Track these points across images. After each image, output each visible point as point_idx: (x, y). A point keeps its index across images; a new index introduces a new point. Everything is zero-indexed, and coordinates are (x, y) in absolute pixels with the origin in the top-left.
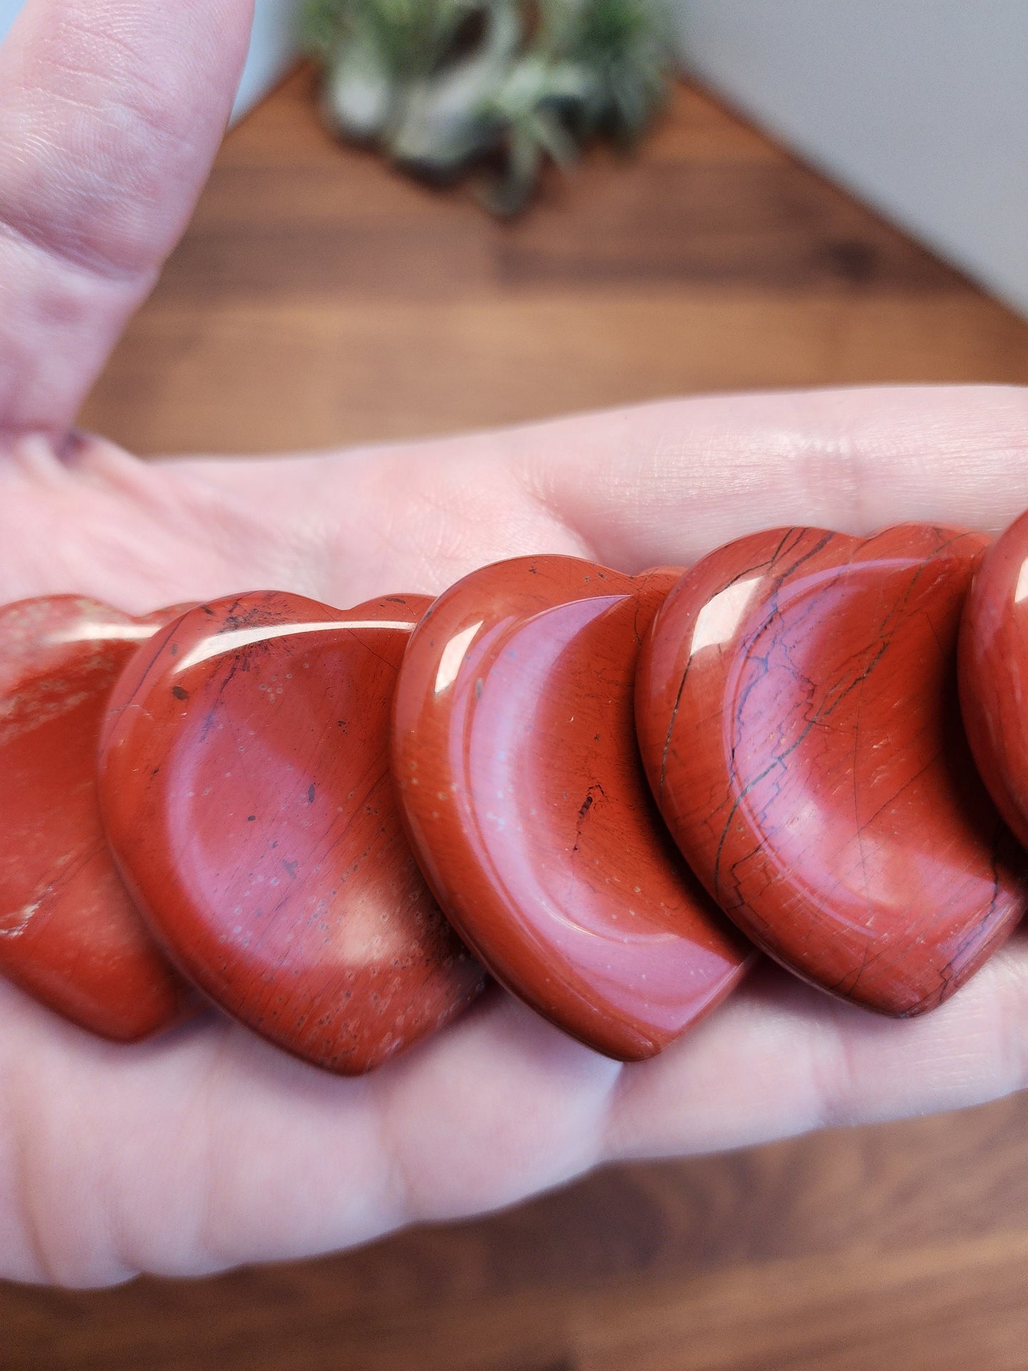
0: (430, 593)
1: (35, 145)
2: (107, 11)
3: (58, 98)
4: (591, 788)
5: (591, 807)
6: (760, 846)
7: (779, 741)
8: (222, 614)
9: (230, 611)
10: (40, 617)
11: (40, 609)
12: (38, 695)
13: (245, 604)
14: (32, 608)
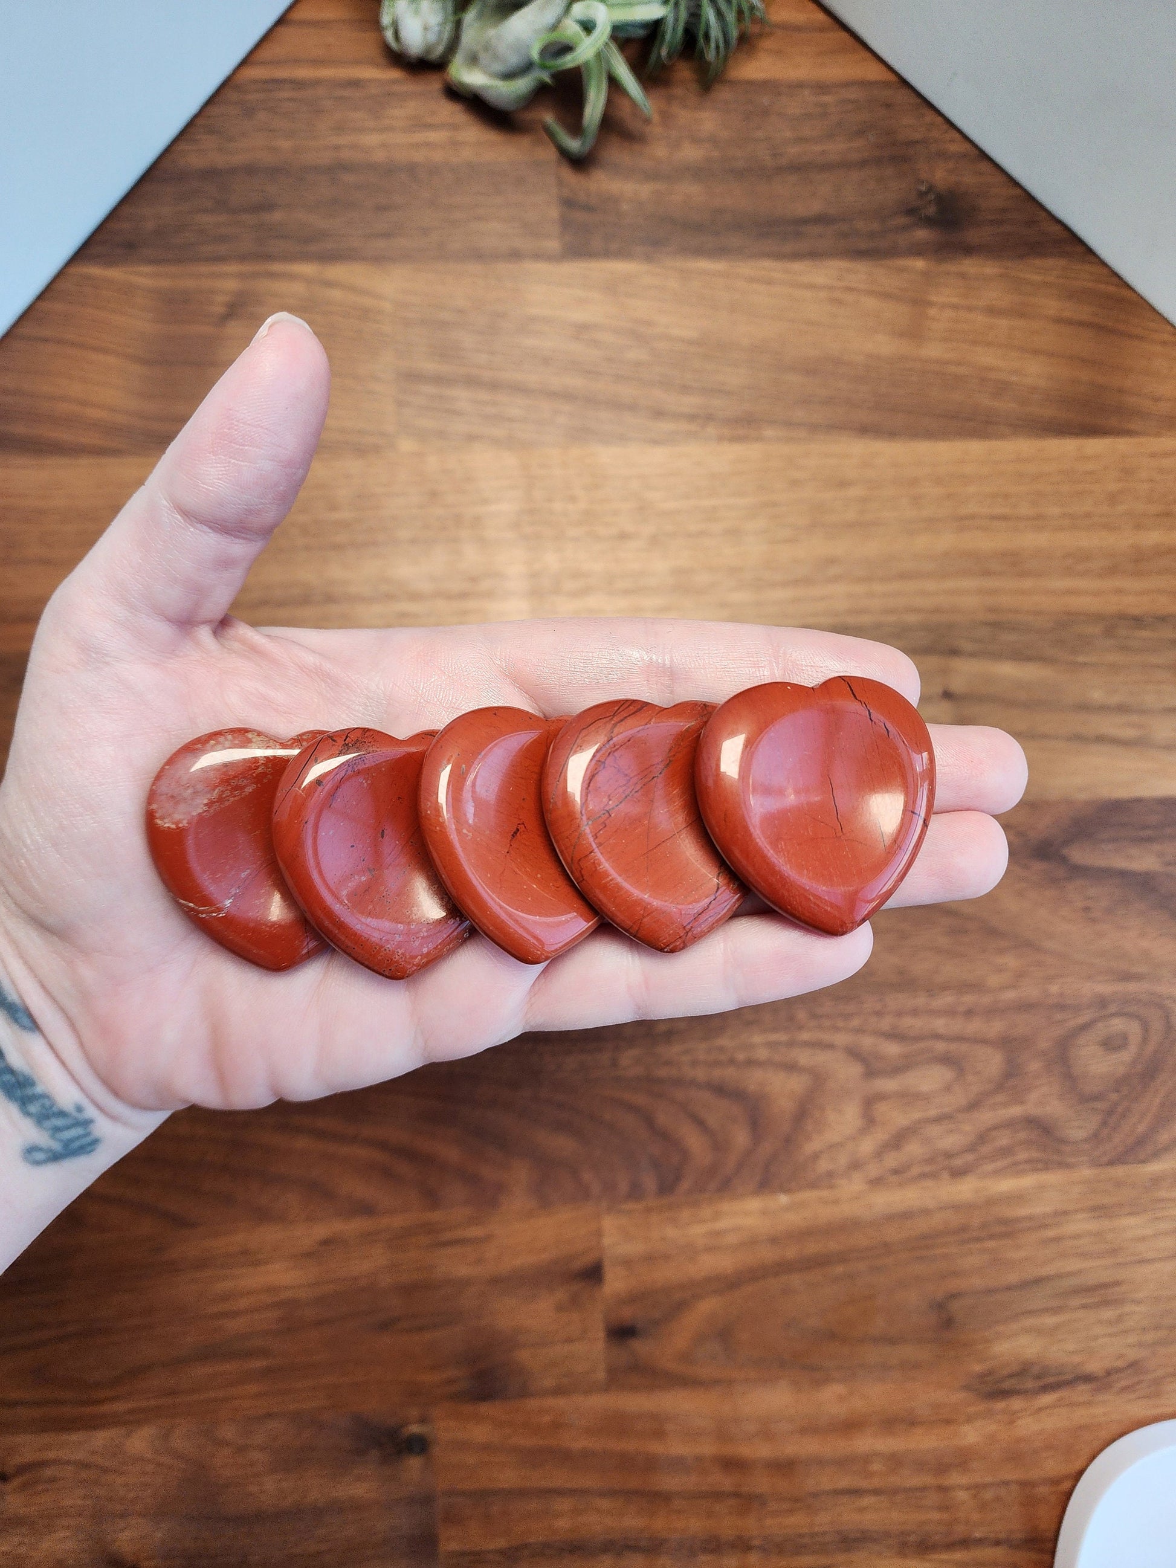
0: (436, 728)
1: (220, 486)
2: (259, 414)
3: (233, 461)
4: (519, 824)
5: (519, 833)
6: (593, 850)
7: (608, 803)
8: (340, 742)
9: (345, 740)
10: (227, 744)
11: (226, 739)
12: (229, 788)
13: (352, 736)
14: (221, 739)
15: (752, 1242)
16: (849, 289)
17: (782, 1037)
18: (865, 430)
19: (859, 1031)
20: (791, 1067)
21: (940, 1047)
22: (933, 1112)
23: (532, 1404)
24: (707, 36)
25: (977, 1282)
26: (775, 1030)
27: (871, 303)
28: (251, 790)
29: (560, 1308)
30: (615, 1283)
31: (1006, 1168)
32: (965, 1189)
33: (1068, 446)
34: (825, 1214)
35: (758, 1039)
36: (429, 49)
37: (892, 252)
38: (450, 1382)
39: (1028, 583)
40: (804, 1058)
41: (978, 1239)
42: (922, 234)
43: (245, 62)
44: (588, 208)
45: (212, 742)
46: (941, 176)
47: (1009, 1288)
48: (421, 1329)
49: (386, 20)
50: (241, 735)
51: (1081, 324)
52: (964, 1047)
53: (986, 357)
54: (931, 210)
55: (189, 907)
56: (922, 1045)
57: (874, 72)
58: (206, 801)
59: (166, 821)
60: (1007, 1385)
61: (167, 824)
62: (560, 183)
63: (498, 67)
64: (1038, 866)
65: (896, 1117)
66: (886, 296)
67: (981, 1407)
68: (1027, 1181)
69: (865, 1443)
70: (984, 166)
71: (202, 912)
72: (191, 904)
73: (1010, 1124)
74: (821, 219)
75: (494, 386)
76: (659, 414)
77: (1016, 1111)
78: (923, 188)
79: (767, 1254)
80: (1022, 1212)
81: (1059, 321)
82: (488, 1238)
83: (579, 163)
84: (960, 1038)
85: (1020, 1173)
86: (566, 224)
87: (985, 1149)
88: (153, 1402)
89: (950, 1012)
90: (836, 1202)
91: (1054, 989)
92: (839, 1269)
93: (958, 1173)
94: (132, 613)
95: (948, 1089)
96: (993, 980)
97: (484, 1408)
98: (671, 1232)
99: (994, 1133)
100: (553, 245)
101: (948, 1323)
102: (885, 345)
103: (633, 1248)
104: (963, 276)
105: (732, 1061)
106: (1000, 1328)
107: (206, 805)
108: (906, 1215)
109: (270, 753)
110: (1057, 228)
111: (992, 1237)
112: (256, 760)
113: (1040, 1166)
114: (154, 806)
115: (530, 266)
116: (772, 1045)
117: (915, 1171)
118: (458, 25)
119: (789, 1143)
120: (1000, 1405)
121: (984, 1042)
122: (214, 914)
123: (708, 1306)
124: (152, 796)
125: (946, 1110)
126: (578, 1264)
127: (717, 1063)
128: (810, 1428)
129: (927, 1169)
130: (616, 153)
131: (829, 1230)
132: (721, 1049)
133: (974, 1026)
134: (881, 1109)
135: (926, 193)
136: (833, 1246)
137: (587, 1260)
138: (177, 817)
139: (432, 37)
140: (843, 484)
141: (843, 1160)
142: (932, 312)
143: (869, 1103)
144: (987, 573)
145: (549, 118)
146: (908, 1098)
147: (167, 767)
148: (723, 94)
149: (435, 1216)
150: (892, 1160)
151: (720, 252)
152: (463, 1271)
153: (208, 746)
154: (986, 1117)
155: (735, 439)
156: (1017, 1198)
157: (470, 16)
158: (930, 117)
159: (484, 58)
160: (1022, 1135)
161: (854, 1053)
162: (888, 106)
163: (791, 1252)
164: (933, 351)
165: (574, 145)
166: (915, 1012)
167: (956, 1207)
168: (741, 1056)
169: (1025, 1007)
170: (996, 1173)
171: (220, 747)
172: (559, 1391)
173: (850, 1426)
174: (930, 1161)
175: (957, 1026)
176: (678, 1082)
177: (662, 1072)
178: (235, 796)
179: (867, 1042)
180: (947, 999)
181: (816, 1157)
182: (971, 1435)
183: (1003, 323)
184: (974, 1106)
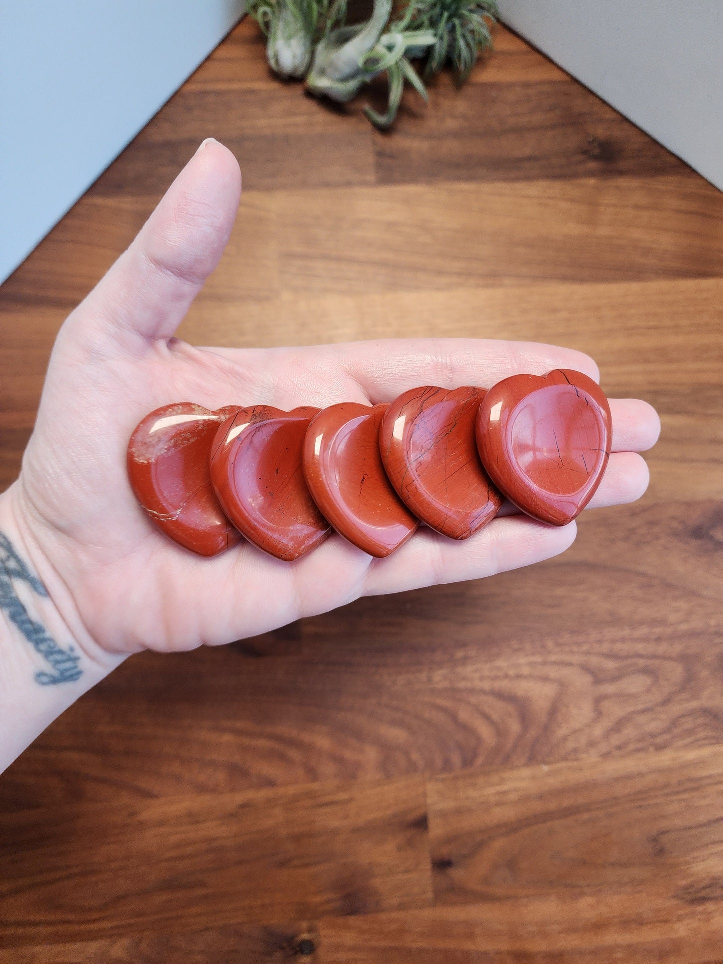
1: (179, 242)
4: (364, 475)
5: (365, 480)
6: (414, 480)
8: (250, 413)
9: (253, 412)
10: (179, 411)
11: (179, 408)
12: (180, 438)
13: (257, 410)
14: (176, 408)
15: (526, 799)
16: (550, 197)
17: (538, 659)
18: (565, 279)
19: (588, 653)
20: (545, 679)
21: (642, 662)
22: (640, 707)
23: (383, 917)
24: (459, 56)
25: (679, 822)
26: (533, 654)
27: (564, 205)
28: (193, 441)
29: (399, 849)
30: (436, 829)
31: (692, 743)
32: (665, 759)
33: (690, 284)
34: (575, 778)
35: (523, 660)
36: (296, 68)
37: (575, 175)
38: (328, 902)
39: (674, 366)
40: (553, 672)
41: (678, 793)
42: (592, 165)
43: (188, 80)
44: (392, 156)
45: (170, 410)
46: (601, 132)
47: (701, 826)
48: (306, 866)
49: (270, 52)
50: (188, 407)
51: (692, 213)
52: (657, 662)
53: (637, 234)
54: (597, 151)
55: (153, 514)
56: (629, 661)
57: (557, 75)
58: (166, 447)
59: (141, 458)
60: (703, 894)
61: (141, 460)
62: (374, 143)
63: (338, 75)
64: (695, 543)
65: (616, 711)
66: (573, 200)
67: (689, 910)
68: (706, 752)
69: (612, 938)
70: (626, 126)
71: (163, 517)
72: (155, 512)
73: (691, 713)
74: (530, 158)
75: (339, 259)
76: (440, 272)
77: (694, 704)
78: (591, 139)
79: (537, 807)
80: (704, 773)
81: (678, 211)
82: (351, 800)
83: (385, 130)
84: (654, 657)
85: (701, 747)
86: (379, 166)
87: (676, 731)
88: (128, 922)
89: (646, 639)
90: (580, 770)
91: (713, 622)
92: (586, 816)
93: (660, 748)
94: (119, 329)
95: (649, 691)
96: (673, 618)
97: (352, 920)
98: (472, 793)
99: (682, 720)
100: (371, 177)
101: (661, 852)
102: (574, 229)
103: (448, 805)
104: (618, 187)
105: (506, 676)
106: (696, 854)
107: (166, 449)
108: (628, 777)
109: (206, 417)
110: (673, 159)
111: (686, 791)
112: (197, 421)
113: (714, 741)
114: (133, 450)
115: (358, 190)
116: (532, 665)
117: (632, 747)
118: (313, 53)
119: (547, 729)
120: (700, 909)
121: (670, 658)
122: (169, 519)
123: (499, 844)
124: (131, 443)
125: (650, 705)
126: (411, 817)
127: (496, 678)
128: (572, 929)
129: (639, 745)
130: (407, 125)
131: (577, 789)
132: (498, 668)
133: (662, 649)
134: (606, 705)
135: (593, 141)
136: (580, 800)
137: (417, 814)
138: (148, 456)
139: (297, 61)
140: (555, 310)
141: (583, 740)
142: (602, 208)
143: (598, 701)
144: (647, 361)
145: (367, 107)
146: (623, 697)
147: (141, 425)
148: (469, 90)
149: (315, 786)
150: (616, 740)
151: (471, 178)
152: (335, 823)
153: (167, 412)
154: (676, 709)
155: (486, 286)
156: (701, 763)
157: (320, 47)
158: (592, 99)
159: (329, 70)
160: (700, 721)
161: (586, 668)
162: (567, 94)
163: (553, 806)
164: (603, 231)
165: (382, 119)
166: (623, 640)
167: (660, 771)
168: (512, 673)
169: (694, 634)
170: (685, 747)
171: (175, 413)
172: (401, 907)
173: (599, 927)
174: (641, 740)
175: (651, 648)
176: (472, 691)
177: (462, 685)
178: (184, 444)
179: (594, 661)
180: (643, 631)
181: (565, 739)
182: (681, 930)
183: (645, 214)
184: (667, 702)
